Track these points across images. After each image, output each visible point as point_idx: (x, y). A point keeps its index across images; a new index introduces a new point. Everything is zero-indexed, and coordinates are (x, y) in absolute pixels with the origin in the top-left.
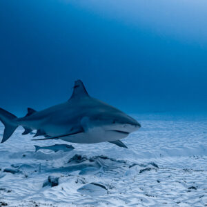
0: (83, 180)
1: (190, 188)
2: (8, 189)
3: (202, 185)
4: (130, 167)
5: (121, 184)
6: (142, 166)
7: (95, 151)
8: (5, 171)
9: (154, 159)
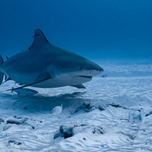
0: (101, 130)
2: (18, 141)
4: (147, 115)
5: (142, 134)
7: (104, 98)
8: (9, 122)
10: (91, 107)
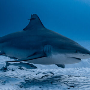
1: (70, 87)
3: (78, 85)
6: (44, 73)
9: (53, 70)
10: (7, 69)
